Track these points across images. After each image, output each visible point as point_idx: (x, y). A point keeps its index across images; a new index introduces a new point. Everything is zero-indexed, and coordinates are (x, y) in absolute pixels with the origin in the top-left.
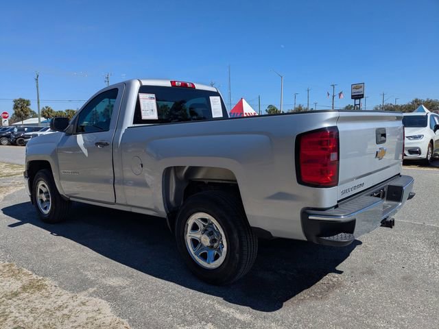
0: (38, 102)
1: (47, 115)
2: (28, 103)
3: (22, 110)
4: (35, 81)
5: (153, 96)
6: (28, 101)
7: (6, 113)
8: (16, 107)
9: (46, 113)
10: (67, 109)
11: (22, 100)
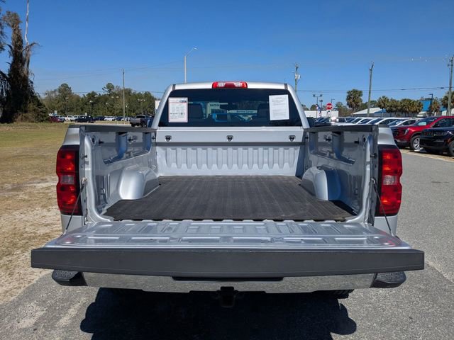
0: (370, 93)
1: (383, 105)
2: (360, 93)
3: (354, 101)
4: (369, 72)
5: (186, 99)
6: (361, 92)
7: (330, 104)
8: (349, 98)
9: (382, 103)
10: (404, 98)
11: (355, 91)
